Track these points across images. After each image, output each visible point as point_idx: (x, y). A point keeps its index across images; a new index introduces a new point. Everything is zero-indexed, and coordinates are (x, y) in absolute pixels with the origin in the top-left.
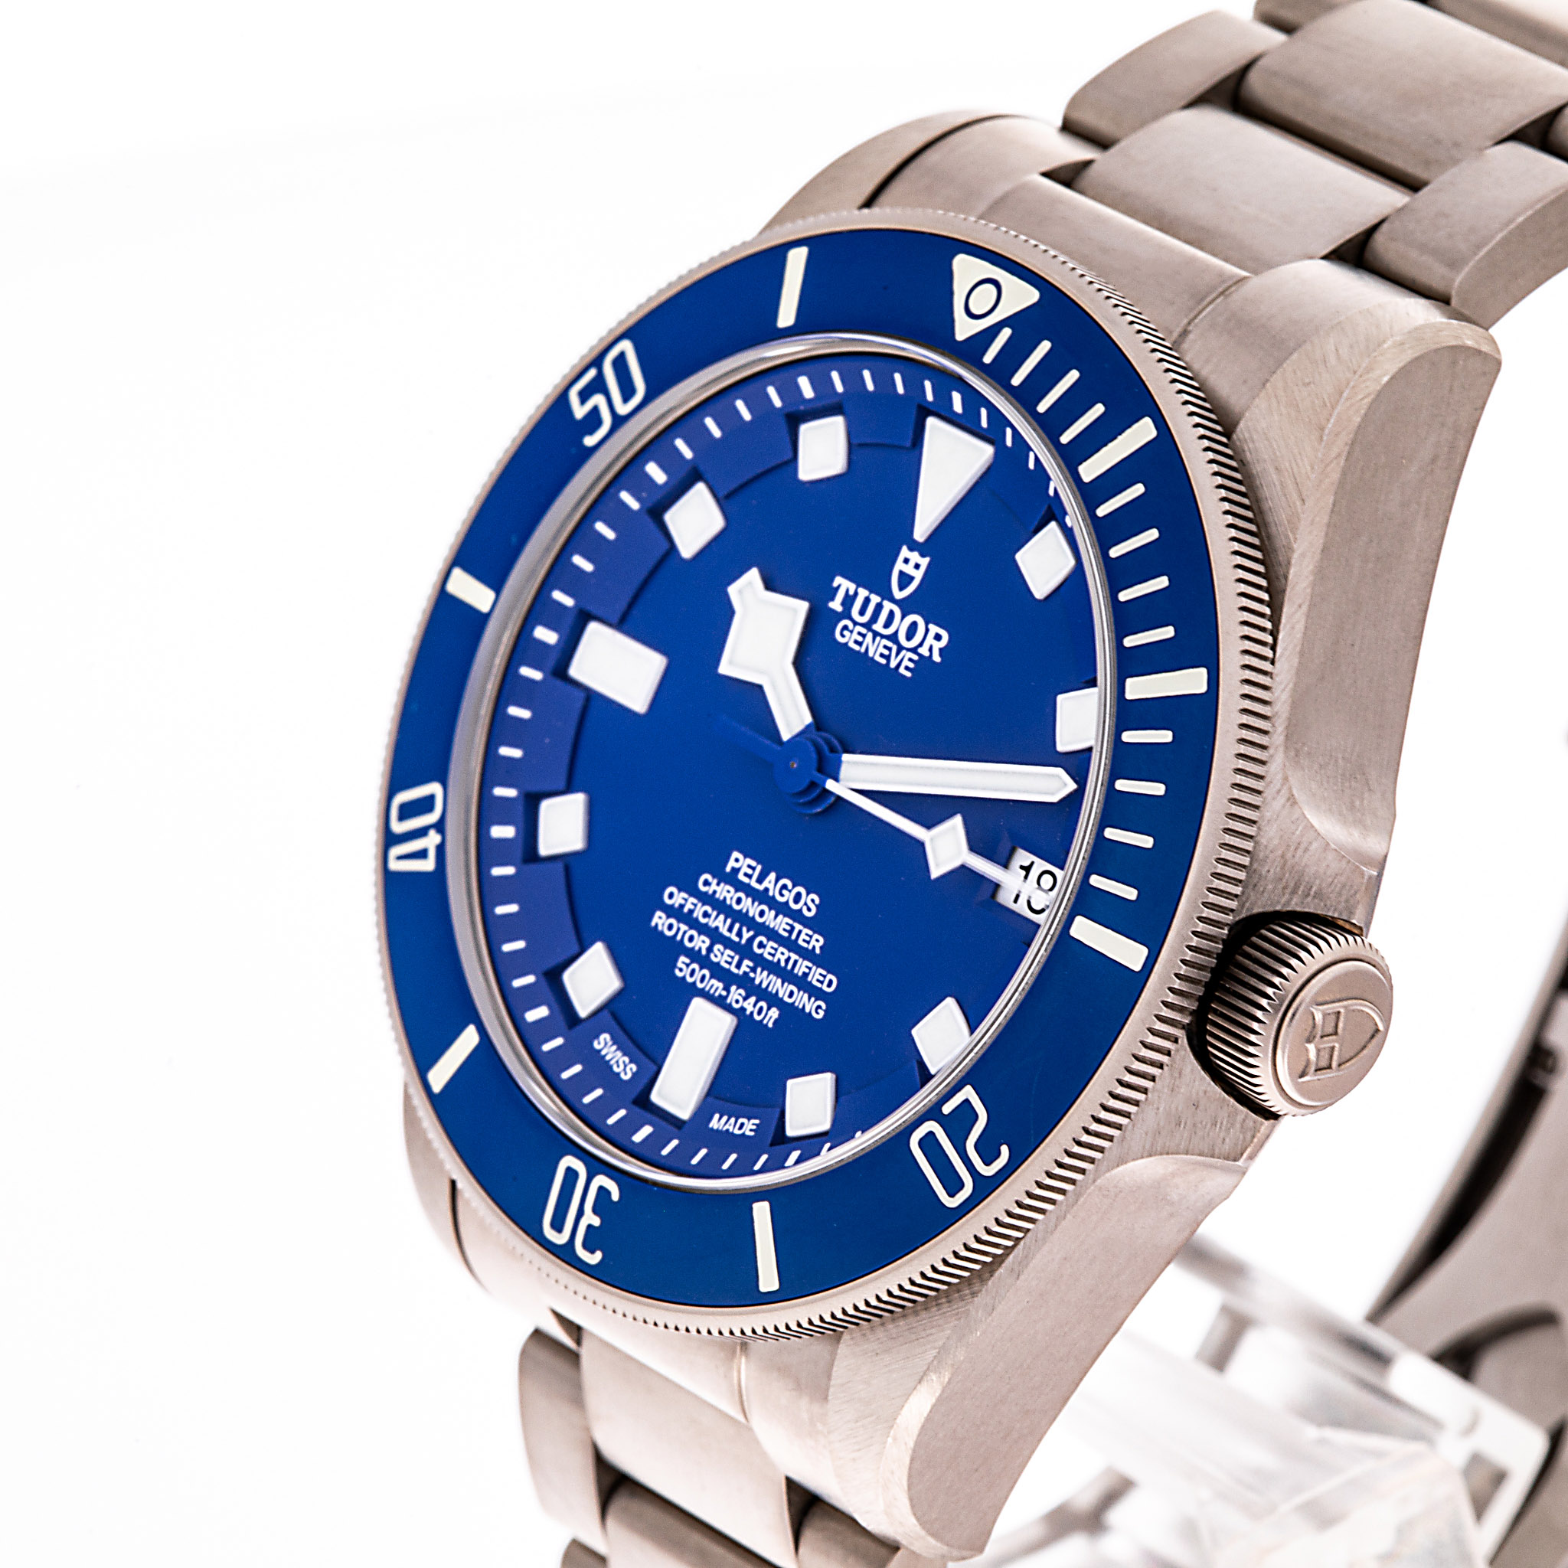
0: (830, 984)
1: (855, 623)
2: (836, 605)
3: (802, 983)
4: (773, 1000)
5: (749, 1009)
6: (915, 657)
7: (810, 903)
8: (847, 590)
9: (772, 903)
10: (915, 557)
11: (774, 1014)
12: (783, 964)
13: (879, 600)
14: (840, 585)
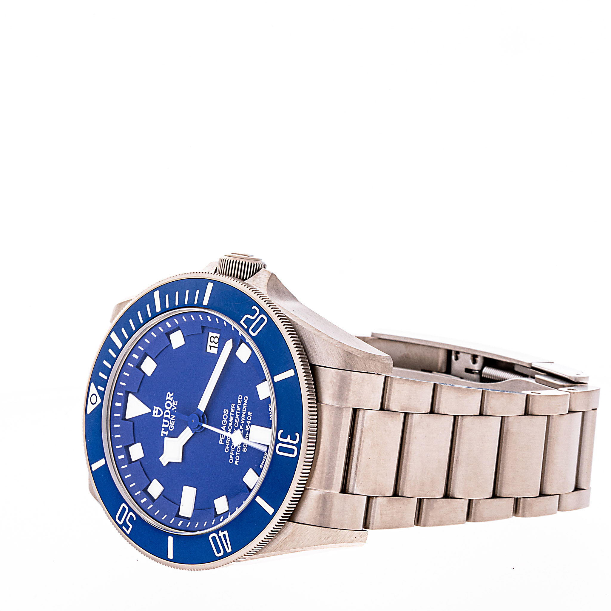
0: (240, 397)
1: (170, 425)
3: (241, 407)
4: (246, 415)
5: (249, 422)
6: (173, 401)
7: (226, 411)
8: (163, 431)
9: (228, 425)
10: (154, 411)
11: (249, 413)
12: (239, 415)
13: (164, 419)
14: (163, 434)
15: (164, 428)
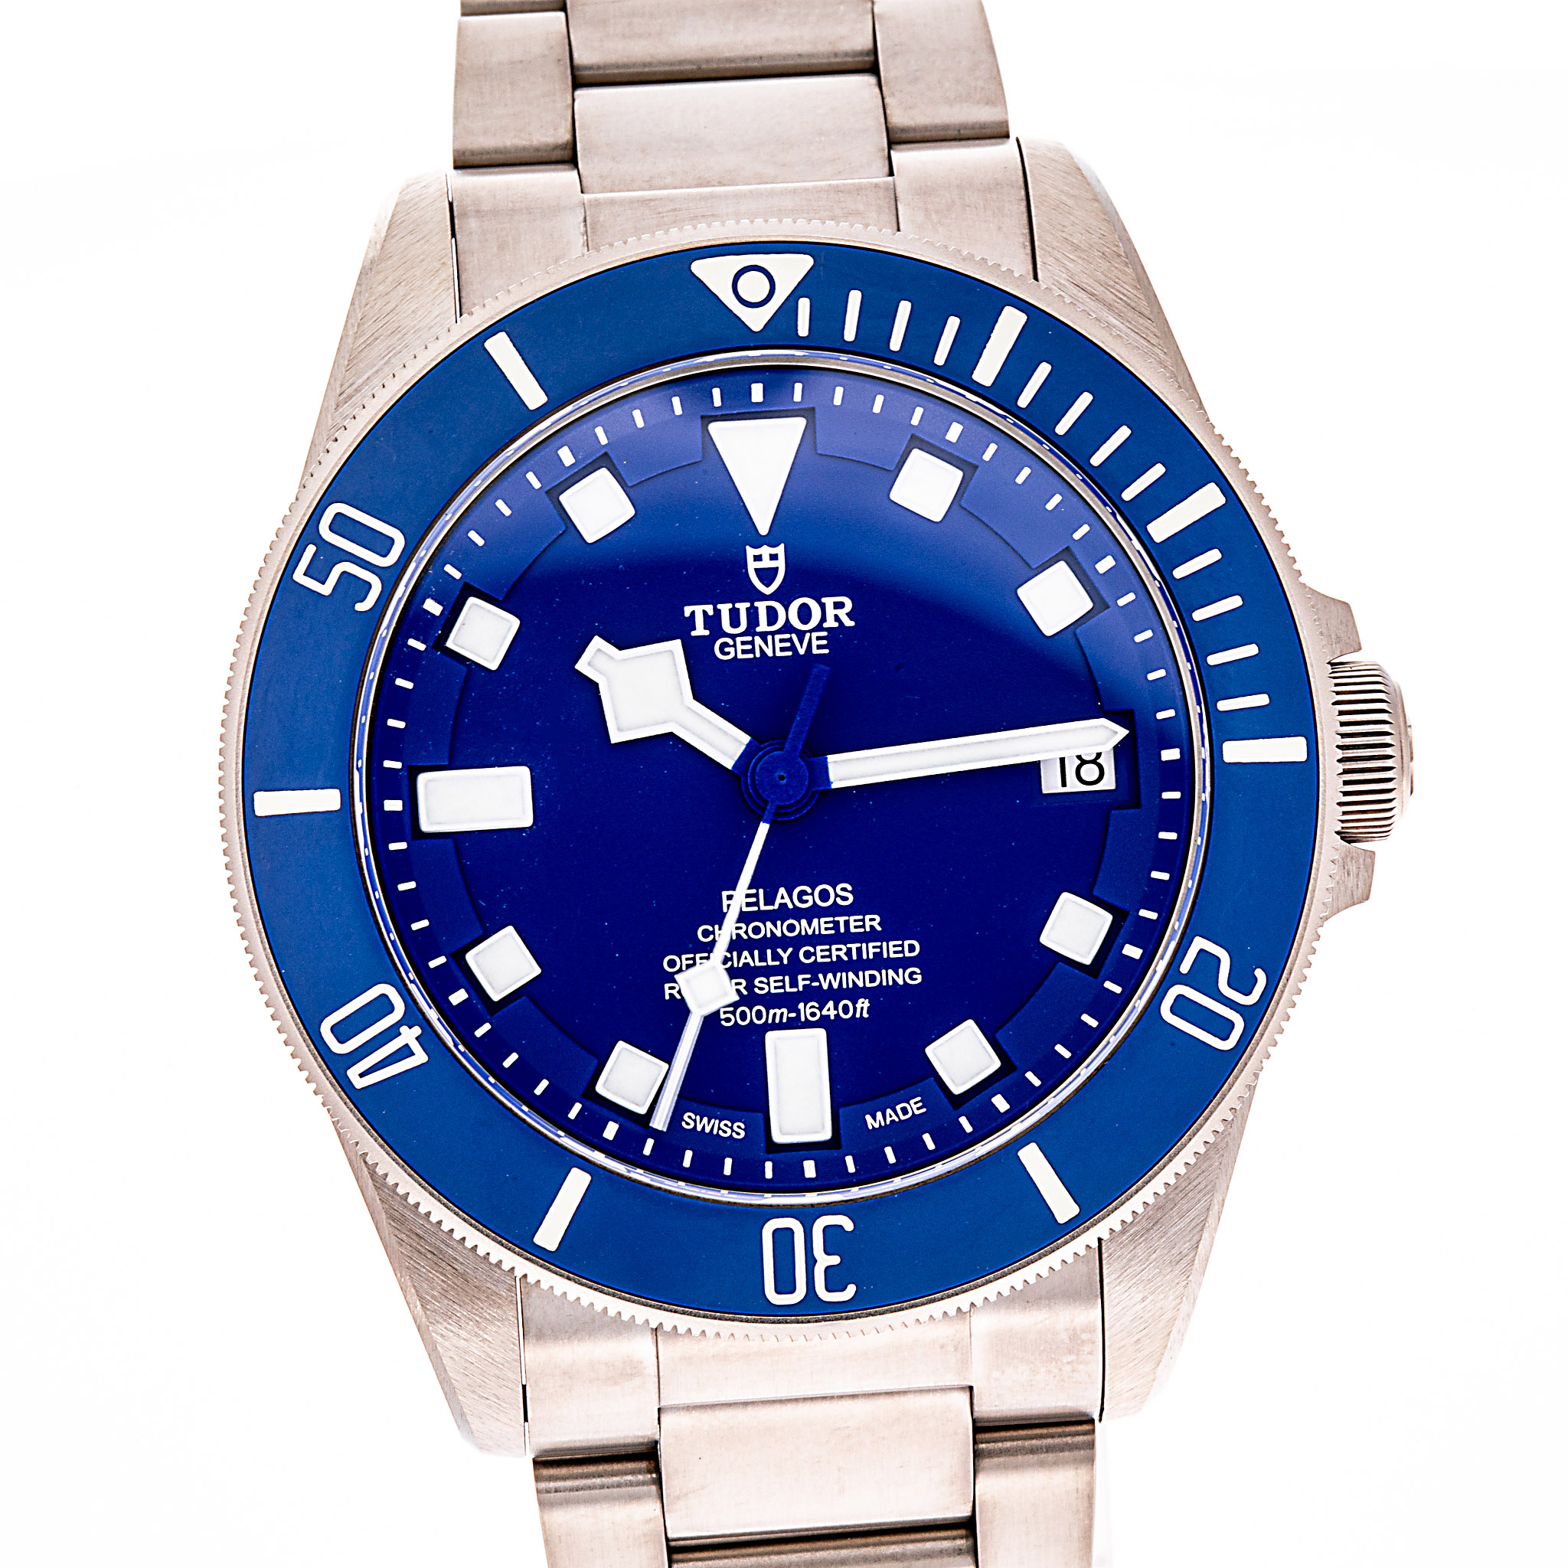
0: (912, 948)
1: (733, 637)
2: (700, 631)
4: (855, 993)
5: (832, 1013)
6: (825, 634)
7: (843, 893)
8: (705, 612)
9: (798, 913)
10: (765, 551)
11: (864, 1004)
12: (845, 958)
13: (748, 605)
14: (693, 613)
15: (717, 612)
